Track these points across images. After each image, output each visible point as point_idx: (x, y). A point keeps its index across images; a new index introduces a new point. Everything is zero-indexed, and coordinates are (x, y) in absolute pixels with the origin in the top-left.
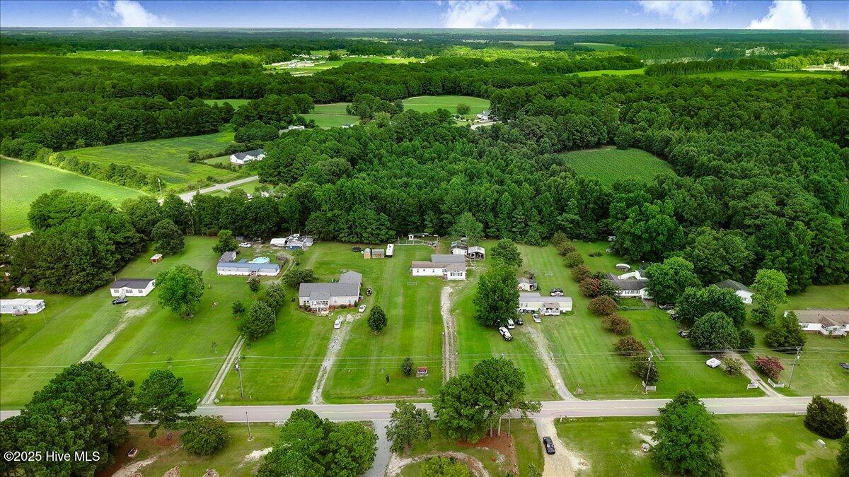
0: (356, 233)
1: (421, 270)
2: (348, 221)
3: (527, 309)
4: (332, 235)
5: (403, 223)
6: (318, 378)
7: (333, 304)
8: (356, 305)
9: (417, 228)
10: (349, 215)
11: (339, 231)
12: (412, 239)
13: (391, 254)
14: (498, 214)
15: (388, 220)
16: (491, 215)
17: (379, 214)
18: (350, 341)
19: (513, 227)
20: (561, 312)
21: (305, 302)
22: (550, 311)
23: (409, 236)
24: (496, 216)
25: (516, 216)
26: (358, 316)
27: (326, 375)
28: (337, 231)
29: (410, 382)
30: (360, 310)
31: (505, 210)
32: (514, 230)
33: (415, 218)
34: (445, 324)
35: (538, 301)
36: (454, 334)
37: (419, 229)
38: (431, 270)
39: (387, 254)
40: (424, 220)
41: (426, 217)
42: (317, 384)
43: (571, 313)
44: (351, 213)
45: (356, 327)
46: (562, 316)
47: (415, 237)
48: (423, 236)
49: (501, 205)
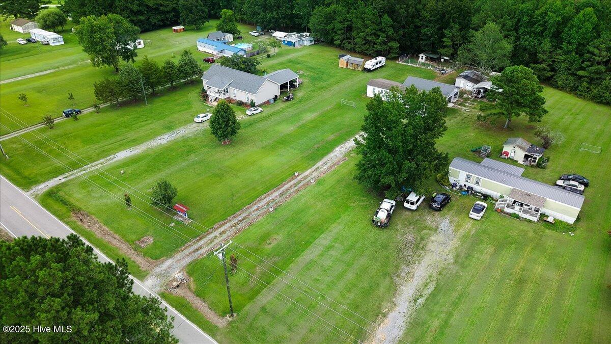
1: (378, 90)
3: (477, 188)
4: (330, 37)
6: (86, 166)
7: (232, 97)
9: (432, 45)
12: (423, 61)
14: (562, 42)
15: (392, 26)
16: (547, 44)
18: (185, 140)
19: (582, 68)
20: (542, 218)
22: (517, 207)
23: (420, 56)
24: (557, 46)
31: (576, 37)
33: (431, 31)
34: (320, 164)
35: (503, 181)
37: (433, 48)
39: (366, 66)
40: (443, 36)
41: (446, 32)
43: (567, 228)
46: (541, 226)
47: (427, 59)
48: (442, 60)
49: (571, 28)
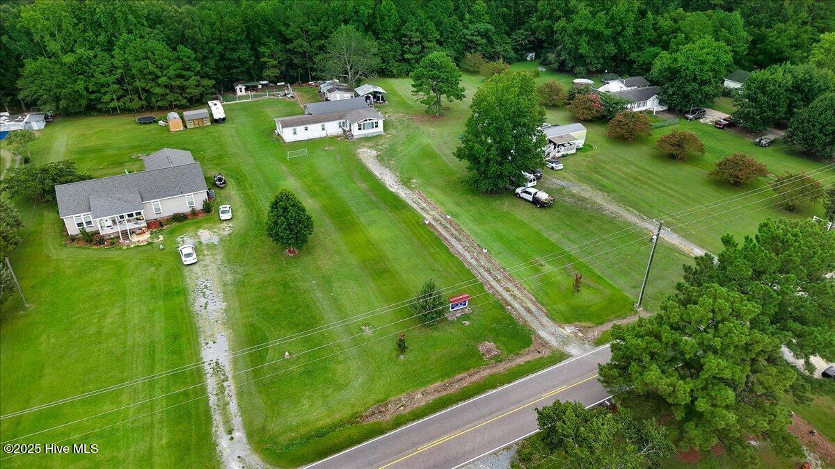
0: (136, 91)
1: (300, 129)
2: (113, 68)
4: (84, 102)
5: (222, 64)
6: (213, 400)
7: (152, 216)
8: (207, 209)
9: (248, 72)
10: (112, 57)
11: (99, 92)
12: (244, 93)
13: (223, 116)
15: (195, 59)
17: (175, 49)
18: (240, 285)
20: (578, 149)
21: (80, 225)
22: (562, 148)
23: (238, 88)
25: (408, 33)
26: (226, 230)
27: (231, 386)
28: (93, 92)
29: (446, 339)
30: (223, 217)
32: (407, 56)
33: (244, 53)
34: (415, 206)
36: (446, 219)
37: (252, 75)
38: (319, 126)
39: (216, 116)
40: (260, 54)
41: (262, 49)
42: (217, 418)
43: (589, 147)
44: (116, 51)
45: (236, 250)
46: (581, 153)
47: (247, 89)
48: (260, 86)
49: (382, 19)
